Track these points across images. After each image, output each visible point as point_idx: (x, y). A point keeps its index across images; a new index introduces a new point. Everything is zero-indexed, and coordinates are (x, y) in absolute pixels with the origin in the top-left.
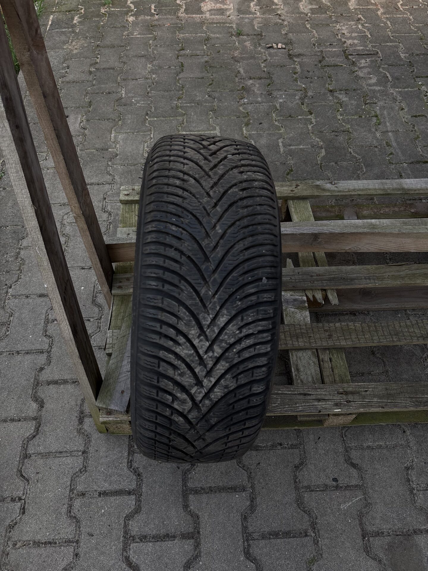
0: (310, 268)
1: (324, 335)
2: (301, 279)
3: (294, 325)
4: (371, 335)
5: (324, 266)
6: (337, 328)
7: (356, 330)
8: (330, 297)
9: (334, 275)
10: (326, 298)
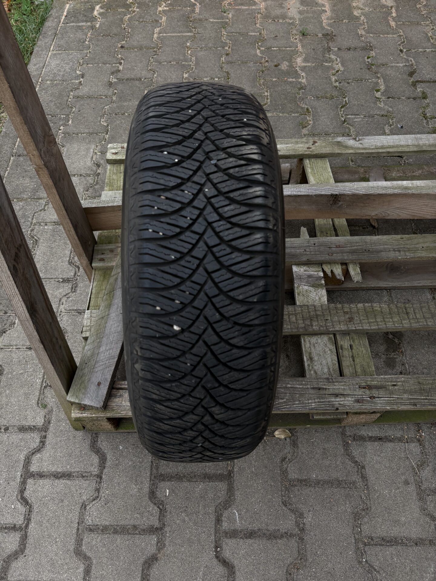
0: (329, 239)
1: (343, 318)
2: (318, 251)
3: (307, 306)
4: (400, 317)
5: (345, 236)
6: (359, 309)
7: (382, 312)
8: (352, 272)
9: (357, 246)
10: (346, 273)
